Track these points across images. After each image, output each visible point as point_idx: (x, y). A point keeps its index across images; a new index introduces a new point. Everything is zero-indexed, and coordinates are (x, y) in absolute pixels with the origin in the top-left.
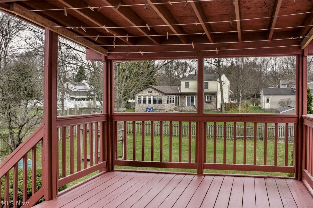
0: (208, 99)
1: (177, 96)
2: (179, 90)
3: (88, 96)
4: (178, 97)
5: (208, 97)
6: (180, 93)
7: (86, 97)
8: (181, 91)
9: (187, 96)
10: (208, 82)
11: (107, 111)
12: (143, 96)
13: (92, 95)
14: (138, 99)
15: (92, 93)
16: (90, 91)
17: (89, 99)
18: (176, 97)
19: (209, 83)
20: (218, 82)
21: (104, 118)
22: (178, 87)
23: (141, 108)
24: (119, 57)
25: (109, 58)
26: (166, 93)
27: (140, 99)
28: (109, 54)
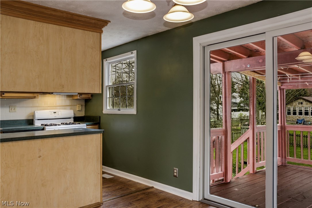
3: (239, 108)
7: (236, 108)
12: (293, 108)
13: (242, 107)
14: (288, 110)
15: (242, 105)
16: (240, 103)
17: (239, 110)
23: (291, 120)
24: (289, 86)
25: (282, 87)
27: (290, 110)
28: (282, 85)
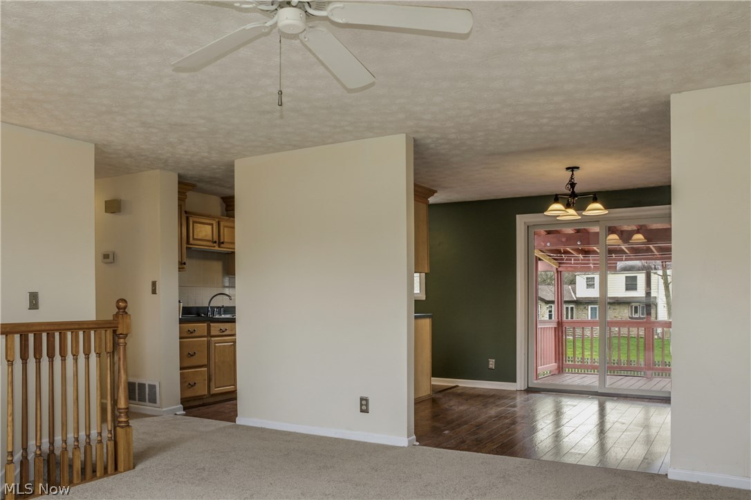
0: (636, 312)
1: (570, 306)
2: (573, 294)
4: (572, 308)
5: (636, 308)
6: (575, 299)
8: (577, 296)
9: (590, 307)
10: (636, 277)
11: (558, 318)
18: (567, 308)
19: (638, 279)
20: (660, 277)
21: (556, 324)
22: (570, 287)
24: (569, 269)
25: (560, 269)
26: (547, 299)
28: (559, 267)
